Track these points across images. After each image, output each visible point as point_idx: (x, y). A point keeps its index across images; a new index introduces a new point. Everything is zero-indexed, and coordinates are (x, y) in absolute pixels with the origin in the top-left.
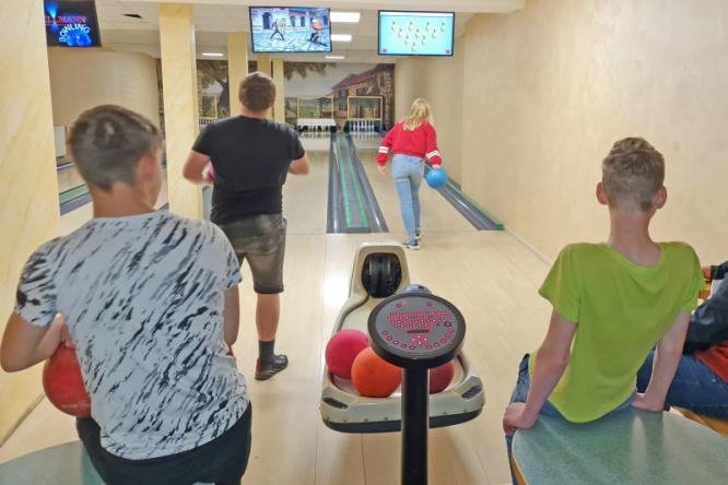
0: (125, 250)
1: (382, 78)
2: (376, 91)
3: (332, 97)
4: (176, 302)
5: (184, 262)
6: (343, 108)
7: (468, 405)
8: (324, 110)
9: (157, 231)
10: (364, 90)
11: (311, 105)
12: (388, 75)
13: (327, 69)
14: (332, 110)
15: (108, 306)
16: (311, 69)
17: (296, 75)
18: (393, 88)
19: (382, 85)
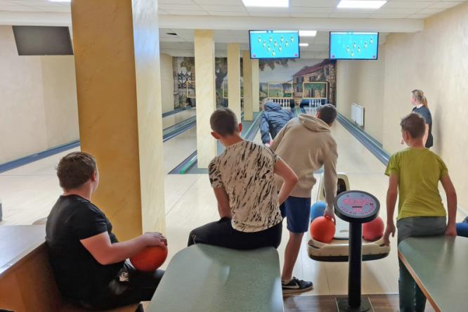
0: (239, 154)
1: (328, 70)
2: (323, 78)
3: (292, 83)
4: (259, 169)
5: (258, 154)
6: (299, 90)
7: (382, 250)
8: (286, 92)
9: (246, 147)
10: (315, 77)
11: (277, 88)
12: (332, 66)
13: (289, 63)
14: (292, 92)
15: (238, 174)
16: (278, 63)
17: (267, 68)
18: (335, 76)
19: (328, 74)
